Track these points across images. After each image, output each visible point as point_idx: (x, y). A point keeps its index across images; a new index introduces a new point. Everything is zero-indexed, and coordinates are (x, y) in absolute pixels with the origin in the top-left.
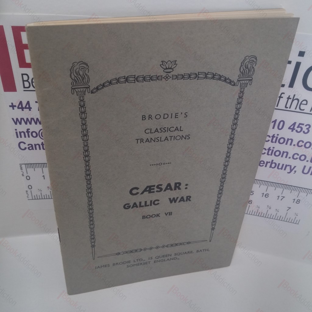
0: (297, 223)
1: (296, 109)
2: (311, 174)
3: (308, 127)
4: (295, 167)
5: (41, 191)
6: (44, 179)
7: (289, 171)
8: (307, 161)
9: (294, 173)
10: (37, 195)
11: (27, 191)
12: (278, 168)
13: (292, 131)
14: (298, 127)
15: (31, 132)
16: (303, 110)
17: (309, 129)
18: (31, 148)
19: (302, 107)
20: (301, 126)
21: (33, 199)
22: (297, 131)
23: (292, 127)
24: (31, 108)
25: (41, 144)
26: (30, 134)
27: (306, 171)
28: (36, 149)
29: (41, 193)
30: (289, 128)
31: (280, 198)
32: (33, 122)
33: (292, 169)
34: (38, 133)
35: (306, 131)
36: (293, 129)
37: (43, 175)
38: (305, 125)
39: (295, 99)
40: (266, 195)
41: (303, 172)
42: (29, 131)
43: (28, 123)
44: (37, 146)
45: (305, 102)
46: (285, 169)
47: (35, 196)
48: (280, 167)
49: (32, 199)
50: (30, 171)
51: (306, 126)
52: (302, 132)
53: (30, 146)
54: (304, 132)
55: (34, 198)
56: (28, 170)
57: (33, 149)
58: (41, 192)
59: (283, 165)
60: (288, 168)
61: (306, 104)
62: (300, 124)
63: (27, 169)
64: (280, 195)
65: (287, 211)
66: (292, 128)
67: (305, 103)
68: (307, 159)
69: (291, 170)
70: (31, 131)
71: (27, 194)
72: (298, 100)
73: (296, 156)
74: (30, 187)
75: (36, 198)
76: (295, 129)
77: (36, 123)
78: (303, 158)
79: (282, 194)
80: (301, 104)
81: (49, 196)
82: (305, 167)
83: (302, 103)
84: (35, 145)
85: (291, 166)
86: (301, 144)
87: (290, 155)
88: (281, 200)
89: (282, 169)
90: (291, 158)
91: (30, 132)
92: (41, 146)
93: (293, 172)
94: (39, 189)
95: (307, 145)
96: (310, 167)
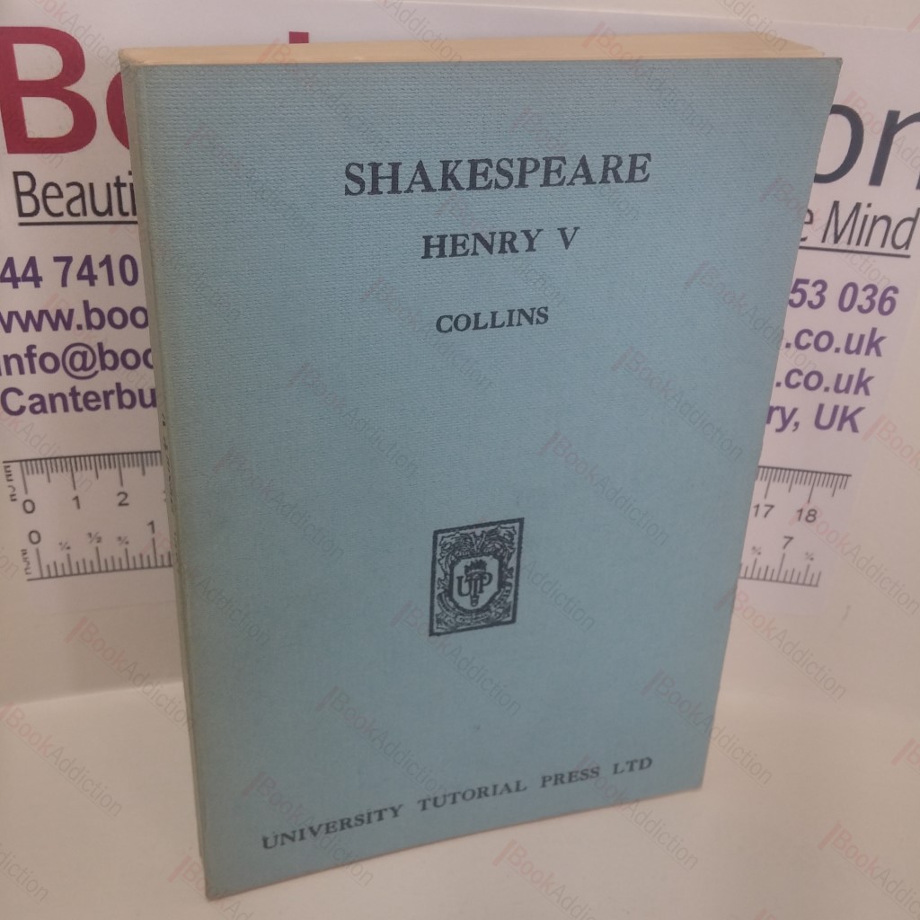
0: (814, 582)
2: (840, 428)
3: (819, 287)
4: (795, 410)
5: (69, 548)
6: (79, 507)
7: (780, 425)
8: (827, 389)
9: (794, 431)
10: (55, 563)
11: (24, 552)
14: (795, 290)
15: (39, 355)
16: (805, 240)
17: (824, 294)
18: (38, 408)
20: (800, 286)
21: (42, 578)
22: (791, 303)
24: (41, 279)
25: (70, 394)
26: (36, 360)
27: (824, 421)
28: (54, 410)
29: (69, 556)
31: (762, 511)
32: (45, 322)
33: (787, 416)
34: (60, 356)
35: (816, 301)
37: (74, 496)
38: (811, 282)
41: (817, 424)
42: (34, 351)
43: (31, 326)
44: (58, 401)
46: (768, 422)
47: (48, 567)
49: (38, 575)
50: (37, 482)
51: (814, 285)
52: (805, 304)
53: (37, 400)
54: (811, 305)
55: (46, 574)
56: (29, 478)
57: (44, 410)
58: (68, 551)
60: (777, 416)
61: (811, 222)
62: (799, 281)
63: (26, 476)
64: (762, 503)
65: (785, 547)
67: (808, 219)
68: (824, 384)
69: (785, 422)
70: (38, 352)
71: (25, 559)
73: (794, 379)
74: (35, 537)
75: (52, 574)
77: (55, 327)
79: (765, 497)
81: (91, 562)
82: (821, 407)
84: (52, 397)
85: (783, 410)
86: (803, 342)
87: (780, 376)
88: (765, 516)
90: (783, 385)
91: (35, 355)
92: (70, 400)
93: (791, 426)
94: (64, 543)
95: (823, 341)
96: (836, 408)
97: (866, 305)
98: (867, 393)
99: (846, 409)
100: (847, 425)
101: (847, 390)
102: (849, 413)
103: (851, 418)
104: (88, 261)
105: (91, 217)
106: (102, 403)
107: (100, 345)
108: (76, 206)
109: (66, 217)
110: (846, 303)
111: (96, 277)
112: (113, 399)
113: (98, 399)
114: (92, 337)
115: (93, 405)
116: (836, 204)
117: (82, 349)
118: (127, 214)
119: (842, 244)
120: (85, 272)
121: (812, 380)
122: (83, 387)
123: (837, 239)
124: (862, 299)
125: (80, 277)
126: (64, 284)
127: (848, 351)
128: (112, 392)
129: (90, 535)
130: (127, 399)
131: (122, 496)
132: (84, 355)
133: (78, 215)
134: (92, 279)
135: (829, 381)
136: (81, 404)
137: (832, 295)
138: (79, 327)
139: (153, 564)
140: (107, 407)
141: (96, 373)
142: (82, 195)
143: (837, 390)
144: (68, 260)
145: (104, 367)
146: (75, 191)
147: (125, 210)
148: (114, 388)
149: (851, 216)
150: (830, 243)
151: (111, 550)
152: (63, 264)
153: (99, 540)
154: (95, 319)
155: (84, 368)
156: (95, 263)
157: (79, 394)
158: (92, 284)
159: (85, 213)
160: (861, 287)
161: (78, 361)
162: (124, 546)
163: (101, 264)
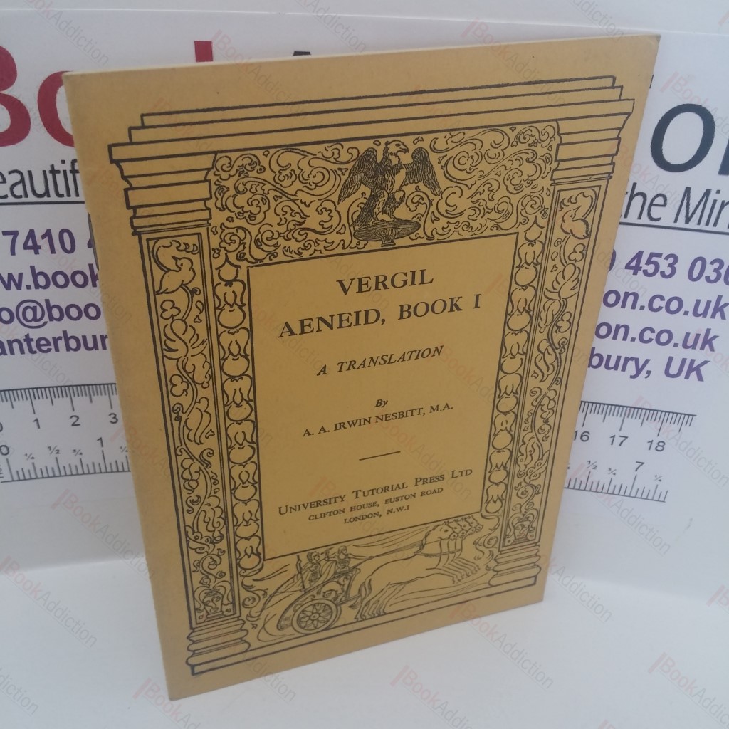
0: (662, 499)
1: (640, 218)
2: (687, 377)
3: (671, 260)
4: (647, 361)
5: (33, 458)
6: (39, 427)
7: (634, 373)
8: (676, 345)
9: (646, 377)
10: (22, 469)
12: (607, 367)
13: (635, 273)
14: (648, 262)
16: (658, 220)
17: (675, 266)
19: (656, 212)
20: (654, 259)
21: (13, 481)
22: (645, 273)
23: (633, 264)
25: (25, 340)
27: (673, 370)
28: (12, 353)
29: (33, 464)
30: (628, 267)
31: (618, 440)
33: (640, 366)
34: (14, 311)
35: (668, 271)
36: (636, 269)
37: (34, 419)
38: (664, 256)
39: (638, 194)
40: (582, 436)
41: (667, 373)
44: (16, 346)
45: (660, 201)
46: (624, 369)
47: (17, 472)
48: (612, 364)
49: (10, 479)
51: (667, 258)
52: (658, 274)
54: (663, 274)
55: (16, 478)
57: (4, 352)
58: (32, 461)
59: (619, 358)
60: (631, 365)
61: (664, 205)
62: (652, 255)
64: (618, 434)
65: (636, 470)
66: (634, 266)
67: (662, 203)
68: (674, 341)
69: (639, 371)
72: (644, 195)
73: (647, 335)
74: (4, 449)
75: (21, 478)
76: (640, 268)
77: (8, 287)
78: (664, 338)
79: (620, 430)
80: (651, 204)
81: (53, 469)
82: (671, 359)
83: (654, 203)
84: (10, 343)
85: (637, 360)
86: (656, 304)
87: (634, 333)
88: (620, 445)
89: (616, 368)
90: (637, 340)
92: (25, 345)
93: (644, 373)
94: (28, 455)
95: (673, 305)
96: (684, 361)
97: (713, 276)
98: (712, 349)
99: (693, 361)
100: (694, 375)
101: (694, 346)
102: (695, 365)
103: (697, 369)
104: (31, 234)
105: (32, 198)
106: (52, 347)
107: (47, 301)
108: (19, 190)
109: (11, 199)
110: (695, 274)
111: (40, 247)
112: (61, 344)
113: (49, 344)
114: (40, 296)
115: (44, 348)
116: (688, 190)
117: (32, 305)
118: (62, 196)
119: (693, 224)
120: (30, 243)
121: (663, 337)
122: (35, 334)
123: (688, 220)
124: (709, 271)
125: (26, 247)
126: (13, 253)
127: (695, 314)
128: (60, 338)
129: (50, 448)
130: (73, 344)
131: (74, 419)
132: (34, 309)
133: (21, 197)
134: (36, 248)
135: (678, 338)
136: (35, 348)
137: (683, 267)
138: (29, 287)
139: (103, 470)
140: (57, 349)
141: (45, 323)
142: (22, 181)
143: (685, 346)
144: (15, 234)
145: (51, 318)
146: (16, 177)
147: (61, 192)
148: (62, 335)
149: (701, 200)
150: (681, 222)
151: (67, 459)
152: (11, 237)
153: (58, 452)
154: (41, 280)
155: (35, 319)
156: (38, 235)
157: (32, 340)
158: (37, 253)
159: (26, 196)
160: (708, 261)
161: (30, 314)
162: (79, 456)
163: (43, 237)
